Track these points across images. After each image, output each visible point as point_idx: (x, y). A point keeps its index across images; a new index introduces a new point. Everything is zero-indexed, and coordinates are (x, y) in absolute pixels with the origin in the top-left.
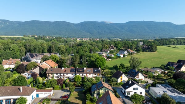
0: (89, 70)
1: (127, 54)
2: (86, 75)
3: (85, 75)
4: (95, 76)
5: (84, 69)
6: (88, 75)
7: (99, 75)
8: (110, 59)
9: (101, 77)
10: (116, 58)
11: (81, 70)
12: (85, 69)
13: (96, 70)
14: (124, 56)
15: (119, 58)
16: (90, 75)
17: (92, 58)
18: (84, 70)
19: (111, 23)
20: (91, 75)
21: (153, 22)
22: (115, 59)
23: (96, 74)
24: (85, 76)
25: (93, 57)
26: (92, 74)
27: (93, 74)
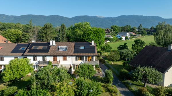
0: (65, 47)
1: (130, 37)
2: (55, 60)
3: (49, 59)
4: (79, 62)
5: (49, 44)
6: (60, 59)
7: (92, 60)
8: (108, 41)
9: (96, 66)
10: (117, 40)
11: (40, 48)
12: (53, 43)
13: (82, 48)
14: (126, 38)
15: (119, 41)
16: (65, 59)
17: (77, 30)
18: (49, 48)
19: (103, 17)
20: (69, 59)
21: (142, 16)
22: (115, 42)
23: (81, 58)
24: (49, 63)
25: (79, 28)
26: (72, 56)
27: (74, 58)
